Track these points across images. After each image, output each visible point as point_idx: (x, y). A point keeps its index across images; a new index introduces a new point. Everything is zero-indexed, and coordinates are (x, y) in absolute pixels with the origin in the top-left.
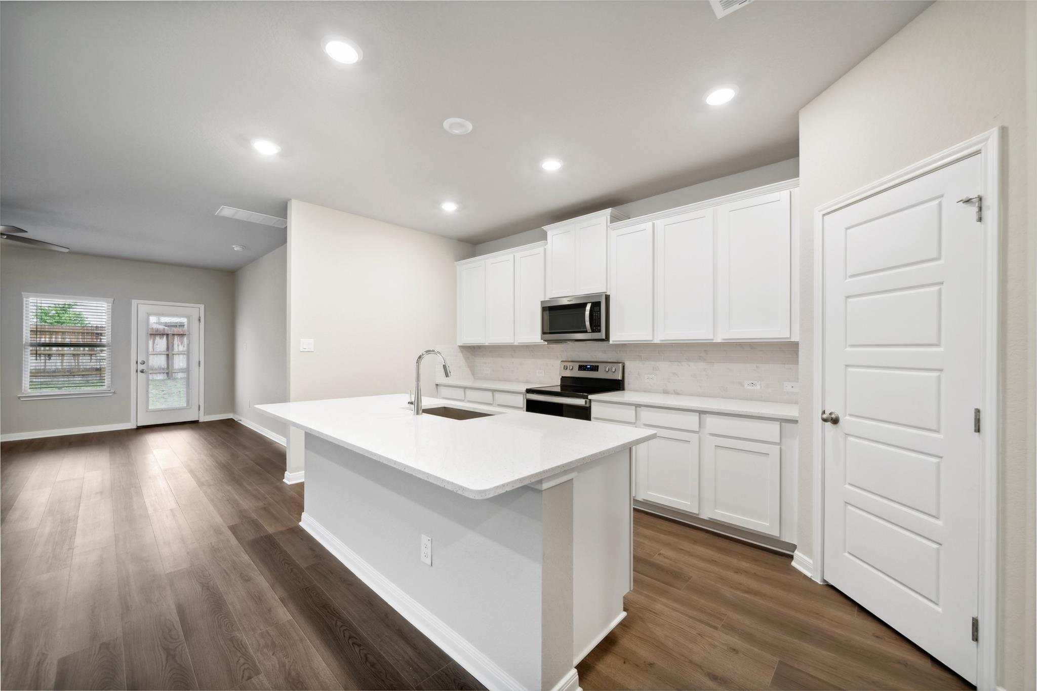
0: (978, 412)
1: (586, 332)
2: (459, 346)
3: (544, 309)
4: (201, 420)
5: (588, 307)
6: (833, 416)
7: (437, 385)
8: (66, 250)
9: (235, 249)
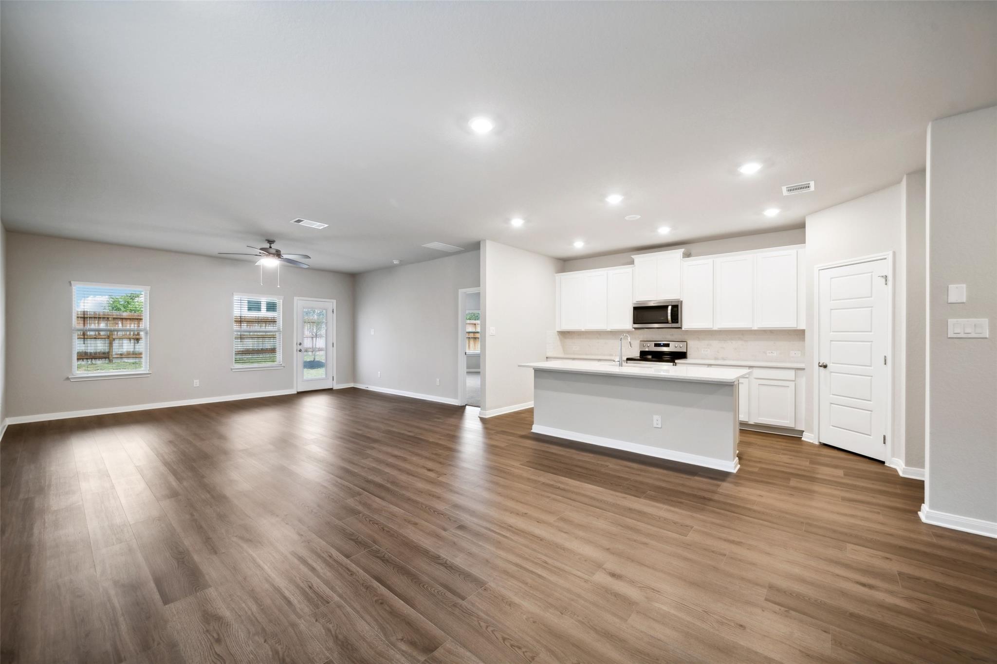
0: (885, 357)
1: (668, 323)
2: (558, 331)
3: (635, 309)
4: (335, 388)
5: (670, 308)
6: (824, 364)
7: (547, 358)
8: (307, 267)
9: (395, 263)
